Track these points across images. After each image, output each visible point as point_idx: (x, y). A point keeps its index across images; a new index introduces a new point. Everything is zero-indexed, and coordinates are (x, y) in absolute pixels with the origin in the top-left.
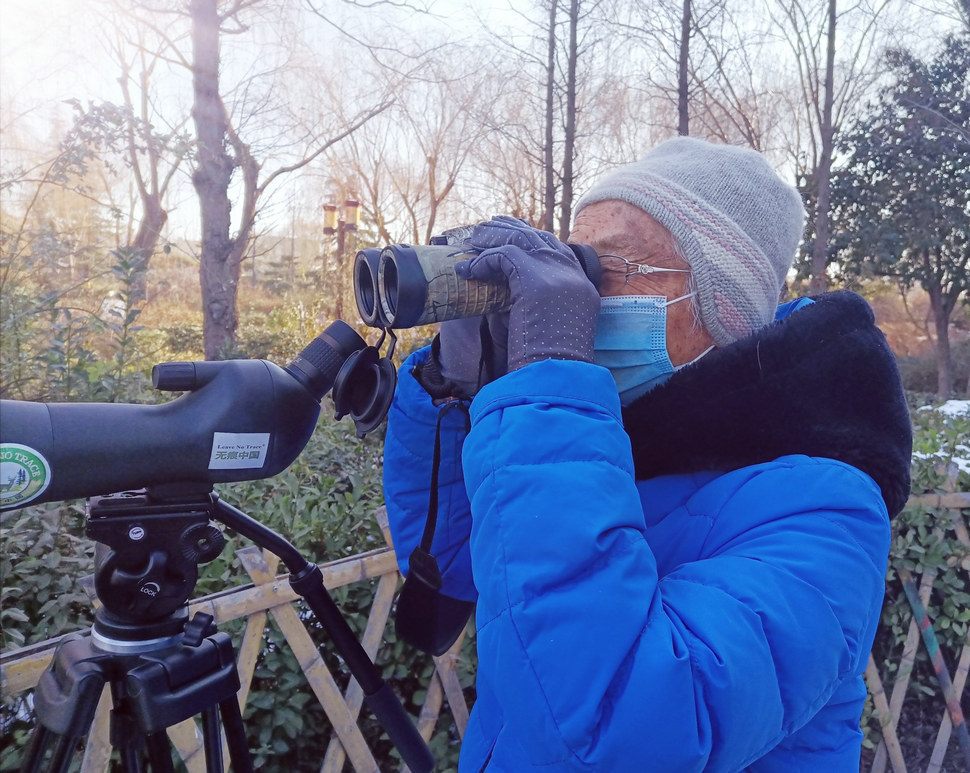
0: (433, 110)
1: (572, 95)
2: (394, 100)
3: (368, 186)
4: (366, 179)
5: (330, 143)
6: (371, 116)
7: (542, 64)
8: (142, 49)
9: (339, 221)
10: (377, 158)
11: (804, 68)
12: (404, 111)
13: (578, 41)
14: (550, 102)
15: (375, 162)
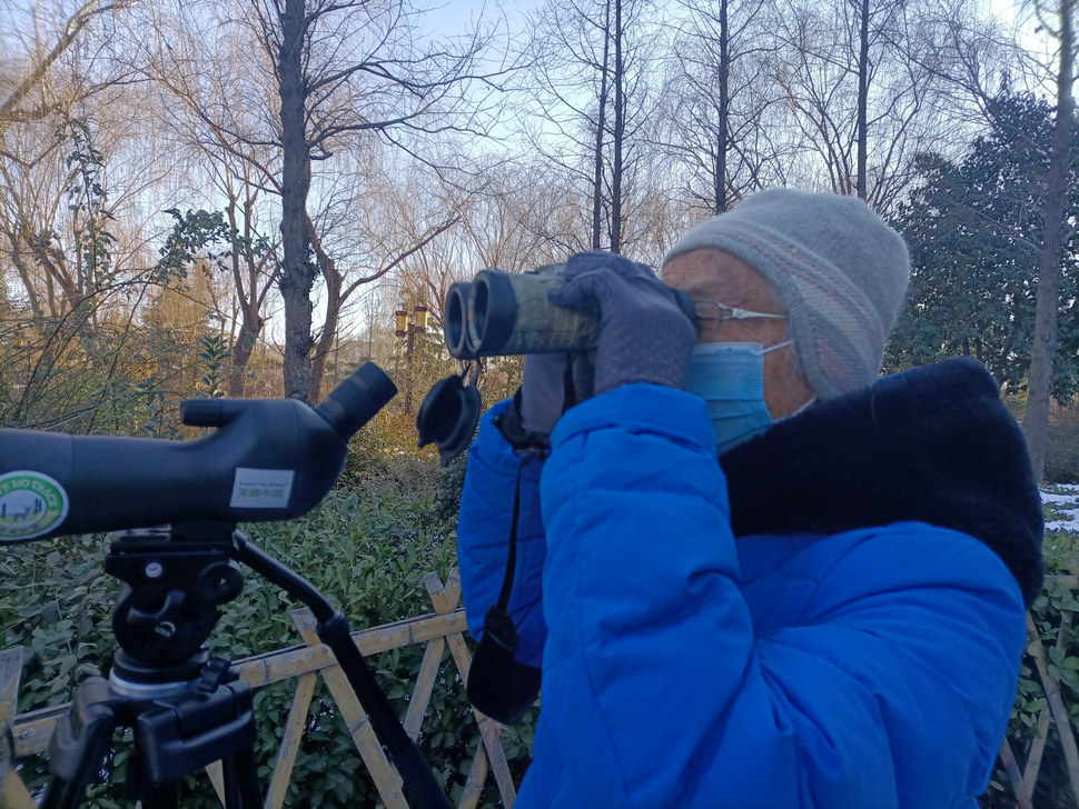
0: (493, 225)
1: (617, 206)
2: (459, 217)
3: (436, 295)
4: (434, 288)
5: (402, 257)
6: (439, 232)
7: (590, 180)
8: (247, 183)
9: (409, 324)
10: (444, 269)
11: (836, 176)
12: (468, 227)
13: (623, 158)
14: (597, 213)
15: (442, 273)
